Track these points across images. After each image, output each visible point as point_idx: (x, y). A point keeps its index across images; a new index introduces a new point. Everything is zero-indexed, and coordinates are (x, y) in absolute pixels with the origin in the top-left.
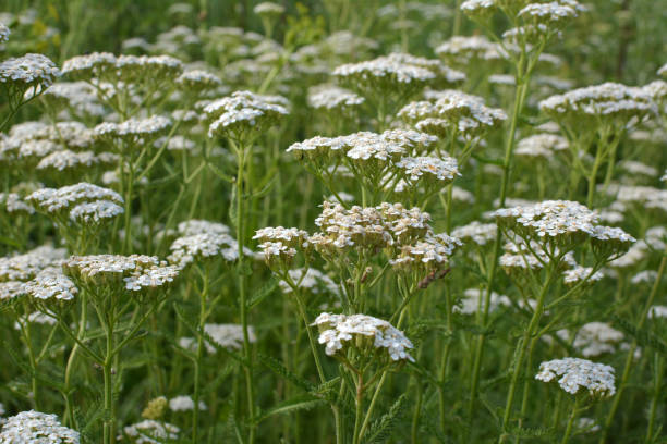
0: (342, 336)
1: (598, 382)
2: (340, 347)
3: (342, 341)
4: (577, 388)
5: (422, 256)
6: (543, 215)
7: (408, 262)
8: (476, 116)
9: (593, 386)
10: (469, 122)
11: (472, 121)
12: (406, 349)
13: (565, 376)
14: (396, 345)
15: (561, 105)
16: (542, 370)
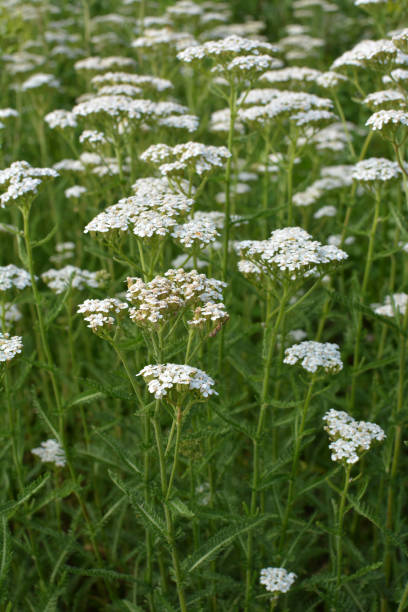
0: (165, 385)
1: (329, 360)
2: (165, 393)
3: (167, 389)
4: (316, 368)
5: (211, 316)
6: (280, 249)
7: (201, 322)
8: (209, 160)
9: (327, 364)
10: (204, 166)
11: (206, 165)
12: (211, 387)
13: (306, 359)
14: (205, 386)
15: (261, 116)
16: (288, 355)
